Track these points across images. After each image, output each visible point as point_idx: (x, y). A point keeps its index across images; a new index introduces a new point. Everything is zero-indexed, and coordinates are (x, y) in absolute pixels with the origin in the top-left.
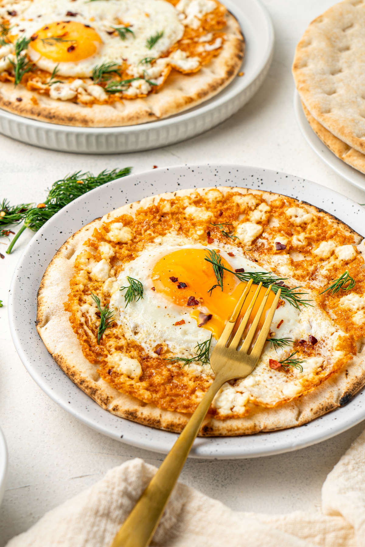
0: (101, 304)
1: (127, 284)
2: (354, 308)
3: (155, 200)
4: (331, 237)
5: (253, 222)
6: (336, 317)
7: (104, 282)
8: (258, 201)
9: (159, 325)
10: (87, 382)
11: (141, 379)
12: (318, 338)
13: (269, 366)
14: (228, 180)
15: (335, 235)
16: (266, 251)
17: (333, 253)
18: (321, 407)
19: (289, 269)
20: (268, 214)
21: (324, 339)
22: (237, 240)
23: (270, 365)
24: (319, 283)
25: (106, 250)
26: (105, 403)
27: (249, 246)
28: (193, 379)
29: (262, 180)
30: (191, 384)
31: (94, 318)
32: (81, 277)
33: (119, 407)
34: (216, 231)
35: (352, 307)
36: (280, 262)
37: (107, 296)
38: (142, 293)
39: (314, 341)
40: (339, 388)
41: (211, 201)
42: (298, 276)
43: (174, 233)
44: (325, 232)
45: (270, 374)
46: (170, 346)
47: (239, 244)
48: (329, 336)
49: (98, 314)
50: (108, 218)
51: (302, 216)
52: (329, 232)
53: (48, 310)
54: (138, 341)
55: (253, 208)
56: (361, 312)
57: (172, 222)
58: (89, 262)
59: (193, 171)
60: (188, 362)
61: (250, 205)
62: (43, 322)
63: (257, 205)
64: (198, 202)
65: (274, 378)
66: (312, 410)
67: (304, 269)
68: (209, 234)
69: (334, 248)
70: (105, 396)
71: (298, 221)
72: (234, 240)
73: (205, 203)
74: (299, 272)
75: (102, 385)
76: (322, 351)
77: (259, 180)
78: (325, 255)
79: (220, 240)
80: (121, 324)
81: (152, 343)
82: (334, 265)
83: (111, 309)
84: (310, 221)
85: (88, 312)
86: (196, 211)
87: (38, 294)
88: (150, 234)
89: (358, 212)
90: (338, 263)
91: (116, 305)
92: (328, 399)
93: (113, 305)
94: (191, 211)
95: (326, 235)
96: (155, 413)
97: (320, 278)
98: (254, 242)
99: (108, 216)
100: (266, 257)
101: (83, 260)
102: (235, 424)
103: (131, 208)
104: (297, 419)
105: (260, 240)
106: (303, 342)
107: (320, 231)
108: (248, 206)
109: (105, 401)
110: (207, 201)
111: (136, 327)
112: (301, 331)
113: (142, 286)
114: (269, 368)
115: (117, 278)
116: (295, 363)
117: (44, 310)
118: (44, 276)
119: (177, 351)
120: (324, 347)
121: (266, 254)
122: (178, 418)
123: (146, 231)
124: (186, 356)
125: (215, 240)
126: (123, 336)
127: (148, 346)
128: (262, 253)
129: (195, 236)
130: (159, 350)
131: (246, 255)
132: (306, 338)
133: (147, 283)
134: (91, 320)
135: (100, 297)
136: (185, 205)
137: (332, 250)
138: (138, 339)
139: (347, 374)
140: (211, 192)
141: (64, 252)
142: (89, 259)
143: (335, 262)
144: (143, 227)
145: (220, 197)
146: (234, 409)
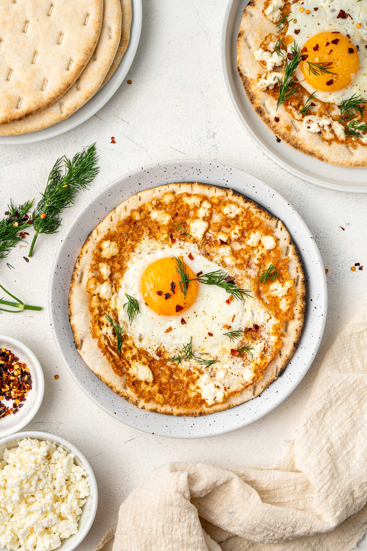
0: (114, 321)
1: (127, 301)
2: (280, 296)
3: (127, 207)
4: (257, 228)
5: (200, 219)
6: (268, 302)
7: (110, 299)
8: (201, 200)
9: (155, 333)
10: (121, 393)
11: (154, 382)
12: (259, 325)
13: (231, 355)
14: (175, 174)
15: (259, 226)
16: (213, 243)
17: (260, 242)
18: (267, 383)
19: (232, 260)
20: (210, 211)
21: (263, 325)
22: (192, 237)
23: (232, 354)
24: (253, 273)
25: (105, 270)
26: (136, 405)
27: (201, 241)
28: (185, 375)
29: (200, 170)
30: (185, 379)
31: (112, 337)
32: (95, 303)
33: (145, 407)
34: (176, 231)
35: (278, 295)
36: (225, 254)
37: (116, 315)
38: (138, 308)
39: (257, 327)
40: (277, 364)
41: (167, 203)
42: (239, 264)
43: (147, 238)
44: (252, 222)
45: (233, 360)
46: (166, 348)
47: (195, 241)
48: (266, 323)
49: (114, 334)
50: (98, 235)
51: (235, 211)
52: (255, 223)
53: (81, 336)
54: (144, 347)
55: (199, 207)
56: (284, 300)
57: (143, 228)
58: (96, 285)
59: (148, 172)
60: (179, 359)
61: (196, 204)
62: (80, 346)
63: (201, 202)
64: (159, 205)
65: (236, 363)
66: (262, 387)
67: (243, 258)
68: (171, 236)
70: (135, 401)
71: (233, 216)
72: (190, 238)
73: (163, 205)
74: (239, 261)
75: (129, 392)
76: (264, 334)
77: (198, 170)
78: (255, 245)
79: (180, 239)
80: (130, 335)
81: (154, 347)
82: (262, 254)
83: (121, 325)
84: (241, 214)
85: (107, 334)
86: (158, 214)
87: (70, 320)
88: (131, 244)
90: (264, 251)
91: (123, 320)
92: (271, 376)
93: (121, 320)
94: (155, 215)
95: (253, 225)
96: (168, 408)
97: (253, 266)
98: (204, 236)
99: (97, 232)
100: (214, 249)
101: (92, 286)
102: (218, 407)
103: (111, 220)
104: (254, 395)
105: (208, 234)
106: (250, 329)
107: (249, 222)
108: (195, 206)
109: (136, 404)
110: (164, 204)
111: (141, 336)
112: (248, 321)
113: (137, 301)
114: (231, 356)
115: (119, 294)
116: (248, 349)
117: (78, 336)
118: (69, 305)
119: (170, 351)
120: (264, 331)
121: (214, 247)
122: (183, 410)
123: (127, 240)
124: (177, 354)
125: (177, 239)
126: (134, 345)
127: (152, 350)
128: (210, 245)
129: (163, 239)
130: (159, 354)
131: (200, 249)
132: (251, 326)
133: (139, 297)
134: (111, 339)
135: (111, 315)
136: (150, 211)
137: (259, 240)
138: (144, 346)
139: (280, 355)
140: (166, 196)
141: (77, 279)
142: (95, 283)
143: (263, 251)
144: (124, 237)
145: (173, 199)
146: (216, 400)
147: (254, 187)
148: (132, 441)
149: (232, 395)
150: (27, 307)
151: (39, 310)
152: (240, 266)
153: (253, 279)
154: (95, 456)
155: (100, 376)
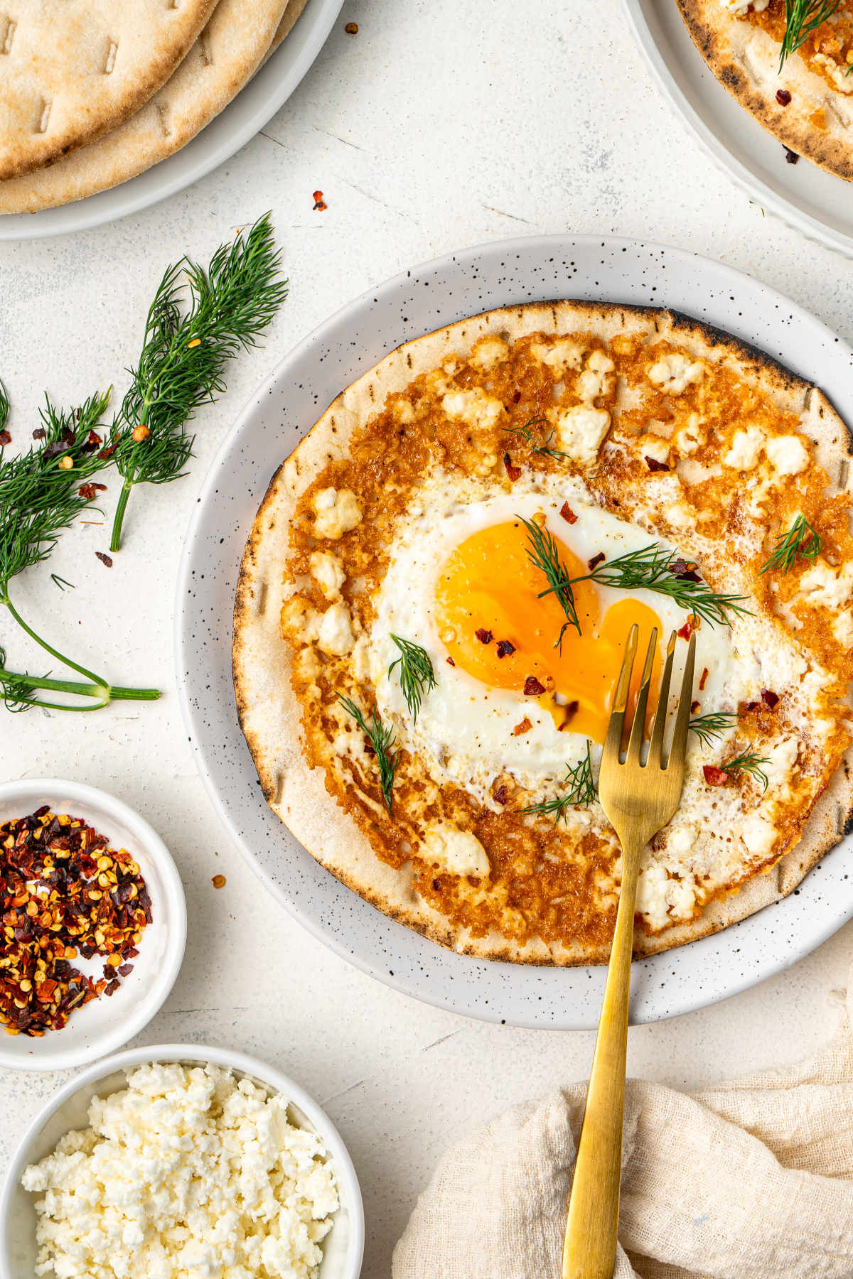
0: (365, 716)
1: (396, 654)
2: (832, 603)
3: (374, 388)
4: (750, 415)
5: (586, 403)
6: (800, 625)
7: (350, 654)
8: (583, 349)
9: (484, 737)
10: (404, 914)
11: (494, 877)
12: (778, 691)
13: (705, 784)
14: (502, 281)
15: (756, 410)
16: (628, 470)
17: (762, 456)
18: (816, 855)
19: (685, 513)
20: (612, 379)
21: (790, 690)
22: (566, 458)
23: (707, 780)
24: (749, 544)
25: (327, 573)
26: (446, 944)
27: (593, 466)
28: (580, 848)
29: (573, 264)
30: (581, 860)
31: (364, 759)
32: (308, 668)
33: (474, 948)
34: (519, 445)
35: (826, 603)
36: (663, 498)
37: (368, 694)
38: (431, 673)
39: (771, 698)
40: (838, 799)
41: (487, 367)
42: (706, 524)
43: (438, 472)
44: (734, 401)
45: (713, 797)
46: (518, 776)
47: (575, 469)
48: (798, 683)
49: (369, 750)
50: (298, 474)
51: (683, 372)
52: (745, 403)
53: (276, 765)
54: (458, 781)
55: (579, 369)
56: (845, 616)
57: (426, 443)
58: (306, 618)
59: (427, 284)
60: (560, 807)
61: (571, 364)
62: (276, 791)
63: (585, 356)
64: (465, 376)
65: (720, 804)
66: (802, 866)
67: (716, 506)
68: (508, 460)
69: (762, 446)
70: (443, 934)
71: (678, 386)
72: (561, 460)
73: (477, 373)
74: (706, 516)
75: (426, 909)
76: (791, 716)
77: (568, 264)
78: (748, 464)
79: (532, 467)
80: (414, 749)
81: (484, 778)
82: (771, 488)
83: (387, 725)
84: (700, 379)
85: (349, 751)
86: (466, 403)
87: (241, 723)
88: (395, 491)
89: (790, 320)
90: (776, 481)
91: (392, 709)
92: (824, 834)
93: (385, 710)
94: (456, 404)
95: (739, 408)
96: (538, 947)
97: (749, 525)
98: (602, 450)
99: (297, 468)
100: (633, 487)
101: (295, 621)
102: (680, 933)
103: (334, 430)
104: (780, 891)
105: (611, 446)
106: (753, 706)
107: (726, 400)
108: (568, 368)
109: (447, 941)
110: (480, 371)
111: (444, 749)
112: (745, 684)
113: (425, 653)
114: (705, 785)
115: (372, 638)
116: (751, 761)
117: (269, 765)
118: (236, 678)
119: (532, 786)
120: (793, 706)
121: (630, 480)
122: (581, 950)
123: (382, 483)
124: (551, 793)
125: (524, 468)
126: (427, 777)
127: (480, 788)
128: (620, 477)
129: (483, 470)
130: (501, 795)
131: (593, 490)
132: (756, 696)
133: (429, 642)
134: (361, 765)
135: (355, 696)
136: (440, 393)
137: (758, 452)
138: (457, 777)
139: (847, 771)
140: (483, 347)
141: (250, 603)
142: (304, 613)
143: (772, 482)
144: (373, 475)
145: (504, 355)
146: (673, 912)
147: (732, 298)
148: (446, 1041)
149: (719, 897)
150: (119, 694)
151: (154, 698)
152: (708, 529)
153: (751, 563)
154: (344, 1094)
155: (338, 871)
